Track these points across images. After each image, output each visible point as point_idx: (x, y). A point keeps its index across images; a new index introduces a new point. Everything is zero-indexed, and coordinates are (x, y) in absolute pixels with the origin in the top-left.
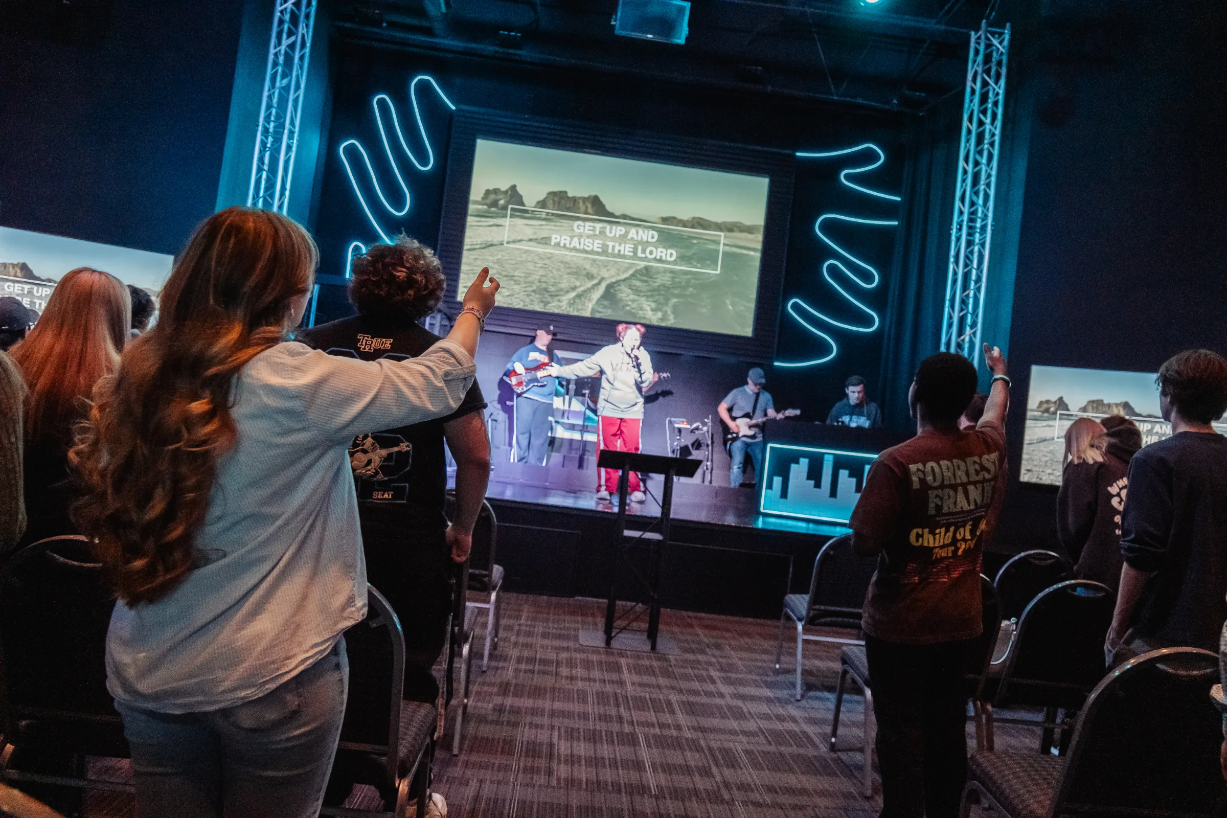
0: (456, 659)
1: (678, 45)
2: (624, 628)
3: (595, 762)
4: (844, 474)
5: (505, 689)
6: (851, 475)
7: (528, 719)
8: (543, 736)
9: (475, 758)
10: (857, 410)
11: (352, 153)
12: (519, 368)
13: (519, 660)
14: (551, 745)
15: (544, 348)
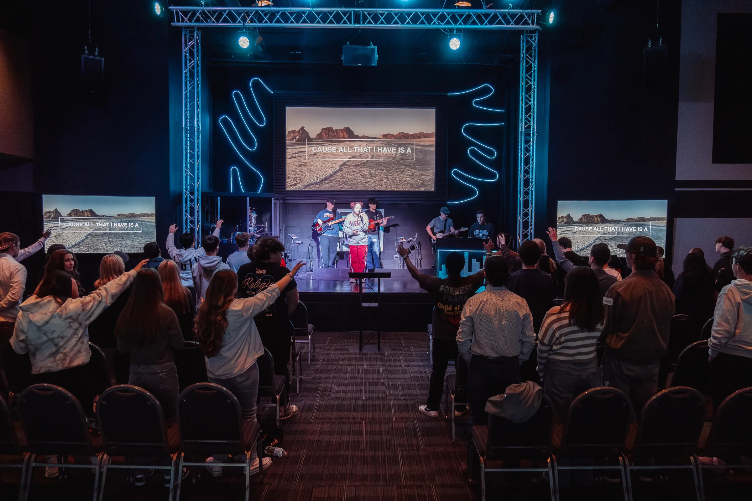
0: (295, 362)
1: (374, 67)
2: (367, 343)
3: (346, 392)
4: (474, 260)
5: (317, 371)
6: (477, 261)
7: (324, 380)
8: (329, 385)
9: (305, 394)
10: (482, 227)
11: (225, 122)
12: (320, 222)
13: (324, 360)
14: (331, 388)
15: (331, 210)
